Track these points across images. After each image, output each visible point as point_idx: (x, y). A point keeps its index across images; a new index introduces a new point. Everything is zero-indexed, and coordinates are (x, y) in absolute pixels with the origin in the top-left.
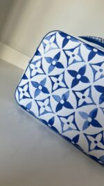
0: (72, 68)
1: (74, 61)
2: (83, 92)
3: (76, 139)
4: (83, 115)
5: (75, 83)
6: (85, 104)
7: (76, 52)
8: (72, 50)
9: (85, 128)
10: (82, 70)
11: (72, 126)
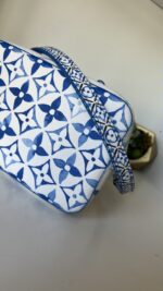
0: (14, 85)
1: (17, 77)
2: (26, 113)
3: (21, 173)
4: (27, 142)
5: (17, 103)
6: (29, 128)
7: (18, 65)
8: (14, 63)
9: (29, 158)
10: (25, 87)
11: (15, 157)
